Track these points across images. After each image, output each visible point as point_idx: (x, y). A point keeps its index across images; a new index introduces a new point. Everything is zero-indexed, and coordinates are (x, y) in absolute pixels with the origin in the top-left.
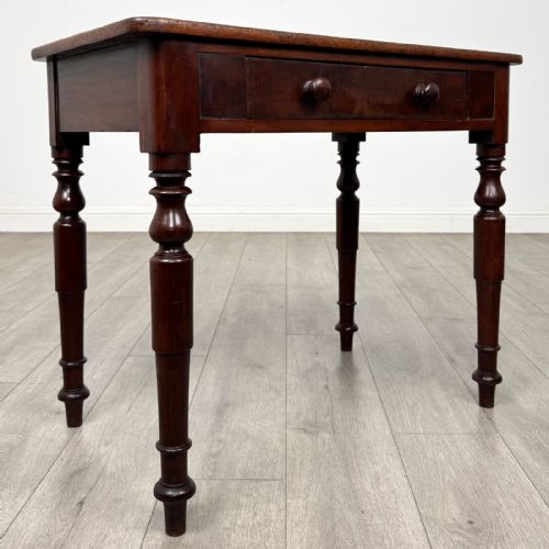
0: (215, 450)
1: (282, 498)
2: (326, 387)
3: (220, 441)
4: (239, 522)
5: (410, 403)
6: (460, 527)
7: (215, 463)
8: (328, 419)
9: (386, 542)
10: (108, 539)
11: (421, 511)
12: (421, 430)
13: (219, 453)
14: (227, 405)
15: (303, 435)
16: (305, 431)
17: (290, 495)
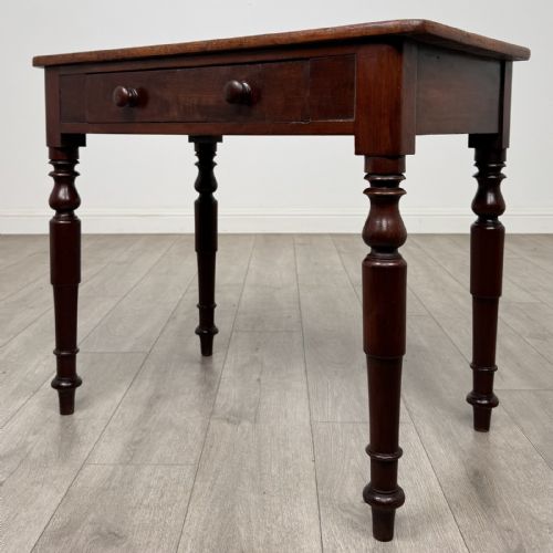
0: (137, 439)
1: (191, 481)
2: (259, 380)
3: (144, 430)
4: (145, 502)
5: (336, 394)
6: (353, 506)
7: (135, 450)
8: (252, 410)
9: (280, 518)
10: (18, 517)
11: (321, 492)
12: (339, 419)
13: (141, 441)
14: (158, 397)
15: (225, 424)
16: (228, 420)
17: (199, 478)
